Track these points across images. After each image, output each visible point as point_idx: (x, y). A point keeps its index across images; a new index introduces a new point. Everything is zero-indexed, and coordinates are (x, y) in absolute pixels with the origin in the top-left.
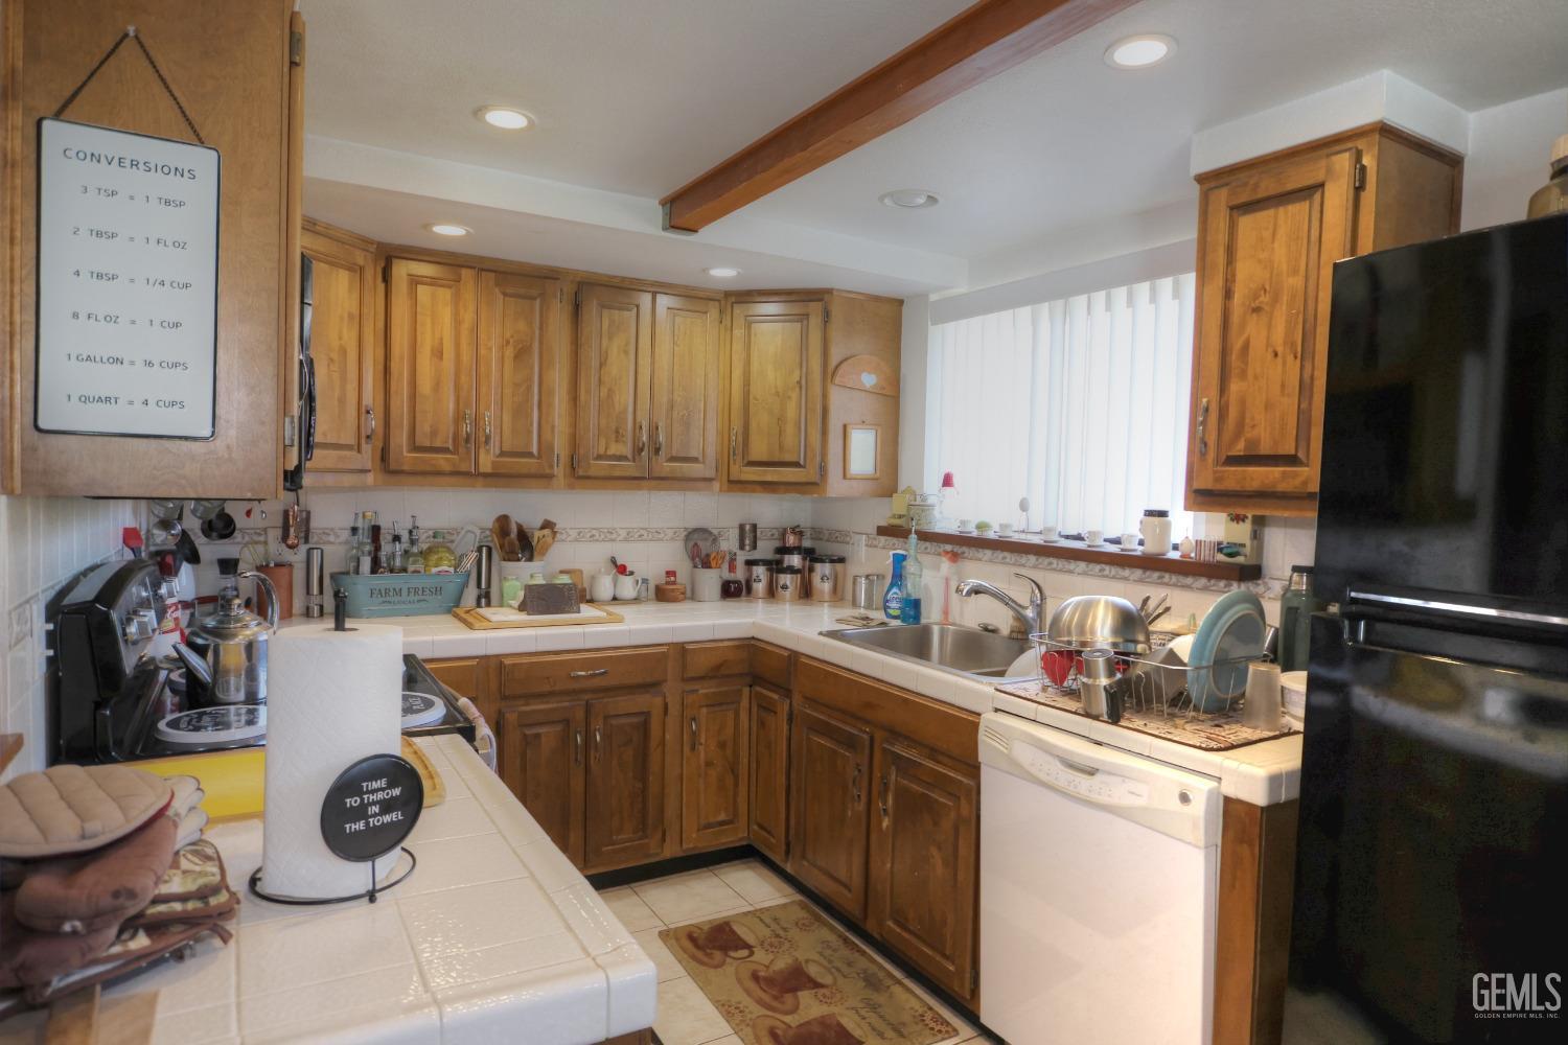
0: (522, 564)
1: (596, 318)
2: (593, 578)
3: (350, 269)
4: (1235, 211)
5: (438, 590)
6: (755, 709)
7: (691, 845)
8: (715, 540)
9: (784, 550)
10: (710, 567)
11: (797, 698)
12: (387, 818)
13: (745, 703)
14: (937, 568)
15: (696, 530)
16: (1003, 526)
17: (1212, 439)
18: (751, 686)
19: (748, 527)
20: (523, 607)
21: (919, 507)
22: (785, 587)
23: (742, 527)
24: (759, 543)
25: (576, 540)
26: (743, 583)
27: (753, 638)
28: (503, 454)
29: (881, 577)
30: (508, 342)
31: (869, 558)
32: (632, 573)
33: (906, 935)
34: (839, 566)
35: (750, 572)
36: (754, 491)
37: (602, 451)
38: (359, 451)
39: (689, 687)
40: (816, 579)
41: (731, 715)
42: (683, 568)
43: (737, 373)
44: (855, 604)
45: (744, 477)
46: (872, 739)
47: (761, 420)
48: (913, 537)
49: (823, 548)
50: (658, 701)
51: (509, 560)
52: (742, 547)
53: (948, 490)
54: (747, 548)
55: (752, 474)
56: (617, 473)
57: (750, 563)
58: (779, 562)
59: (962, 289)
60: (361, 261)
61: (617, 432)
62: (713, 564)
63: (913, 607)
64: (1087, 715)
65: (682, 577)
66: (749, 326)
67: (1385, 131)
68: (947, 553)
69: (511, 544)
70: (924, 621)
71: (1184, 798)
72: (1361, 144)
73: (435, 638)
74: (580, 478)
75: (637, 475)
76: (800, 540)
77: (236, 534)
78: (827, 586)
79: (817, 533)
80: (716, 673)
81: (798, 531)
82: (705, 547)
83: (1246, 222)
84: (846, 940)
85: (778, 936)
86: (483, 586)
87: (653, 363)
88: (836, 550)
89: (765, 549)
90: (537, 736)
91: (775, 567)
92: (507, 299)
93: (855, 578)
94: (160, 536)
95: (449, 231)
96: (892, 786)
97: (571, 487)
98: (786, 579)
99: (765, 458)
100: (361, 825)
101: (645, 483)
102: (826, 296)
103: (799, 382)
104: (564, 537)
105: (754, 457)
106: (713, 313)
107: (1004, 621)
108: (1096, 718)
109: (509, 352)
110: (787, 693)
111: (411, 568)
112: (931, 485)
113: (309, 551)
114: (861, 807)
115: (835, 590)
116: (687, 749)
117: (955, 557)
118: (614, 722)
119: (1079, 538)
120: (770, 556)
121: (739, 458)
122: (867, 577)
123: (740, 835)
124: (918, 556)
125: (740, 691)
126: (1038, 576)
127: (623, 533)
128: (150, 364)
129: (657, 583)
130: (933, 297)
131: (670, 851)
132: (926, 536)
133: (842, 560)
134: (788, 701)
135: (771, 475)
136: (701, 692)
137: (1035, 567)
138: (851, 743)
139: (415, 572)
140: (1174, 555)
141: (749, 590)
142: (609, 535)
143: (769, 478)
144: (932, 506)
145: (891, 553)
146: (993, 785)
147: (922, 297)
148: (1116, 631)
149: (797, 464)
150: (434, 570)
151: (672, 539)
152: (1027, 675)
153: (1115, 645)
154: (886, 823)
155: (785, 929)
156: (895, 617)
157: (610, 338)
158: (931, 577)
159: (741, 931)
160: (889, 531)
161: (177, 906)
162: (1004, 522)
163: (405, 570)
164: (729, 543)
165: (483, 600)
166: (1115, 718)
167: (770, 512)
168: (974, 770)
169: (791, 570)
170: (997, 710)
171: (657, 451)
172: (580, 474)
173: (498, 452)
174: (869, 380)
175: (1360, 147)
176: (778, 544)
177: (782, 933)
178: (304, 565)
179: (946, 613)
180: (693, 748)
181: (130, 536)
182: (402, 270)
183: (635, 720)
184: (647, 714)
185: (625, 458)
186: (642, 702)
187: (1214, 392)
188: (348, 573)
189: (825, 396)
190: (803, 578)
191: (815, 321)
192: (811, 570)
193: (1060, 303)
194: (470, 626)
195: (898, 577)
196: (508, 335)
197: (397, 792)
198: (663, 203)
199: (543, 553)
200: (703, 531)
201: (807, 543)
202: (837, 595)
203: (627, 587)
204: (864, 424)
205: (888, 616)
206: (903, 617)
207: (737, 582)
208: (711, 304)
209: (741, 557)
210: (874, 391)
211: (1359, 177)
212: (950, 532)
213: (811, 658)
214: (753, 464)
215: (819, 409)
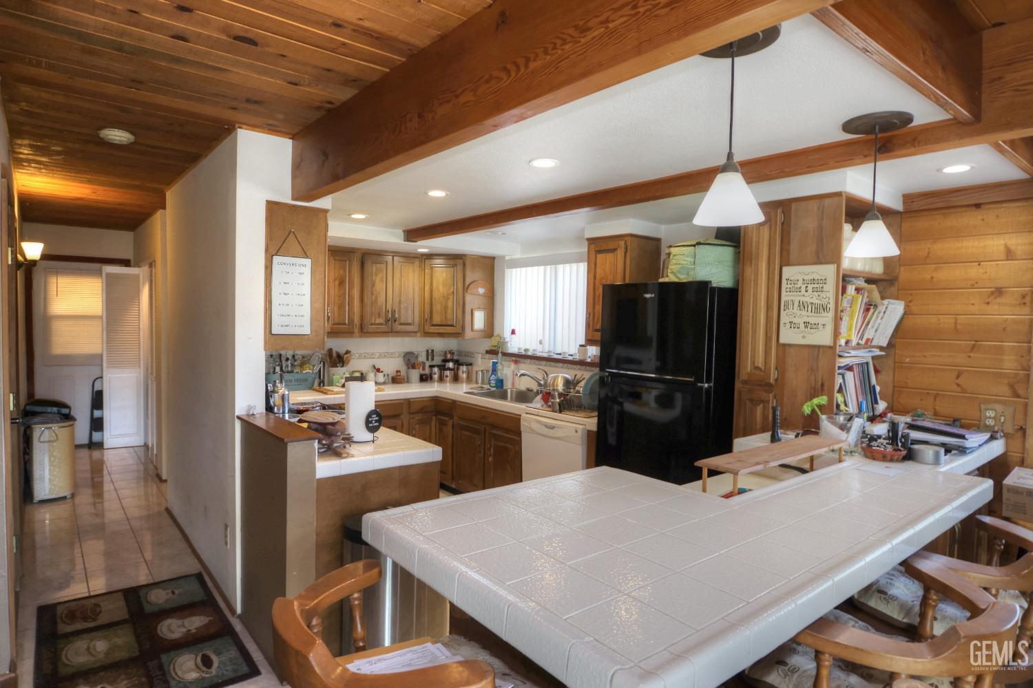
0: (339, 368)
1: (371, 268)
2: (367, 373)
4: (596, 253)
5: (306, 380)
6: (437, 425)
8: (417, 357)
9: (446, 361)
10: (415, 369)
11: (456, 418)
12: (376, 424)
13: (433, 423)
14: (509, 367)
15: (408, 353)
16: (533, 350)
17: (591, 323)
18: (436, 415)
19: (430, 351)
21: (503, 343)
22: (447, 376)
23: (427, 351)
24: (435, 358)
25: (359, 358)
26: (429, 375)
27: (437, 396)
29: (487, 371)
30: (336, 279)
31: (482, 364)
32: (382, 372)
34: (470, 367)
35: (432, 370)
36: (434, 337)
37: (373, 322)
39: (412, 416)
40: (460, 373)
41: (428, 427)
42: (403, 369)
43: (427, 288)
44: (477, 383)
45: (431, 331)
46: (485, 430)
47: (437, 308)
48: (500, 354)
49: (462, 359)
50: (400, 422)
51: (333, 368)
52: (428, 360)
53: (513, 336)
54: (430, 360)
55: (433, 329)
56: (379, 331)
57: (432, 367)
58: (444, 366)
59: (518, 256)
61: (379, 314)
62: (416, 367)
63: (500, 383)
64: (553, 411)
65: (403, 373)
66: (432, 268)
67: (632, 235)
68: (513, 361)
69: (334, 360)
70: (504, 388)
71: (576, 431)
72: (626, 238)
74: (365, 333)
75: (387, 331)
76: (453, 356)
78: (465, 376)
79: (460, 353)
80: (423, 410)
81: (452, 353)
82: (413, 360)
83: (599, 256)
86: (322, 378)
87: (393, 285)
88: (469, 360)
89: (438, 361)
91: (442, 368)
92: (335, 261)
93: (477, 372)
96: (493, 446)
97: (361, 337)
98: (448, 373)
99: (439, 323)
100: (371, 425)
101: (389, 334)
102: (464, 257)
103: (453, 292)
104: (354, 357)
105: (434, 323)
106: (417, 264)
107: (534, 387)
108: (555, 412)
109: (337, 283)
110: (451, 417)
111: (295, 371)
112: (507, 334)
114: (482, 455)
115: (468, 377)
117: (516, 362)
119: (560, 354)
120: (440, 363)
121: (428, 323)
122: (482, 371)
124: (502, 362)
125: (432, 418)
126: (546, 369)
127: (378, 355)
128: (296, 316)
129: (393, 376)
130: (507, 258)
132: (505, 354)
133: (471, 364)
134: (452, 420)
135: (442, 330)
136: (416, 418)
137: (545, 365)
138: (477, 432)
139: (297, 373)
140: (589, 360)
141: (431, 378)
142: (372, 356)
143: (441, 331)
144: (507, 342)
145: (491, 361)
147: (503, 257)
148: (564, 385)
149: (452, 326)
150: (304, 372)
151: (398, 357)
152: (538, 402)
153: (563, 390)
154: (490, 459)
156: (494, 387)
157: (376, 276)
158: (507, 370)
160: (492, 352)
162: (535, 348)
163: (292, 372)
164: (422, 358)
165: (322, 384)
166: (560, 412)
167: (439, 344)
168: (519, 434)
169: (449, 369)
170: (527, 413)
171: (395, 321)
172: (364, 331)
173: (333, 323)
174: (481, 291)
175: (626, 240)
176: (442, 358)
179: (513, 384)
185: (382, 324)
186: (393, 422)
187: (592, 309)
189: (464, 297)
190: (454, 372)
191: (460, 267)
192: (458, 369)
193: (553, 266)
195: (494, 370)
196: (336, 277)
197: (377, 418)
198: (404, 231)
199: (347, 364)
200: (411, 353)
201: (455, 358)
202: (469, 380)
203: (381, 378)
204: (479, 308)
205: (490, 386)
206: (497, 386)
207: (426, 375)
208: (416, 259)
209: (428, 364)
210: (484, 295)
211: (626, 248)
212: (514, 352)
213: (460, 402)
214: (433, 325)
215: (461, 303)
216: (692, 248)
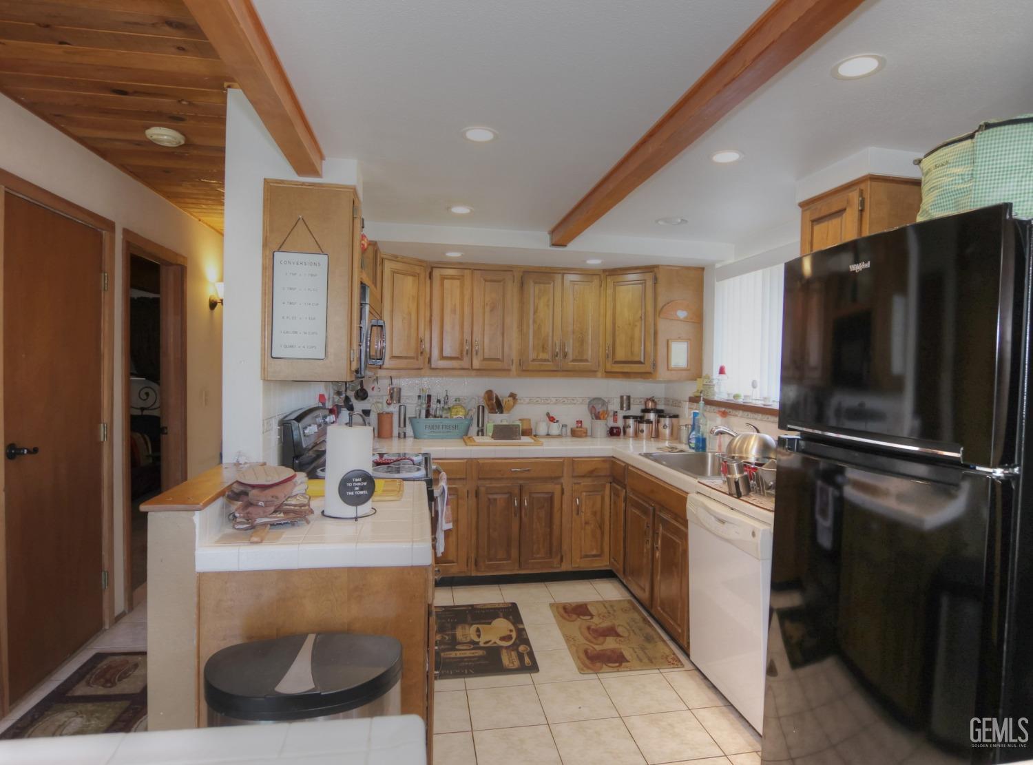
0: (497, 414)
1: (532, 289)
2: (537, 423)
3: (414, 276)
4: (815, 223)
5: (456, 427)
6: (612, 494)
7: (577, 566)
8: (605, 404)
9: (646, 411)
10: (600, 419)
11: (628, 489)
12: (361, 492)
13: (607, 492)
14: (715, 420)
15: (595, 399)
16: (745, 396)
18: (611, 483)
19: (625, 397)
20: (494, 437)
21: (708, 386)
22: (644, 431)
23: (622, 397)
24: (632, 406)
25: (528, 403)
26: (622, 429)
27: (613, 457)
28: (484, 359)
29: (688, 425)
30: (487, 304)
31: (687, 413)
32: (557, 421)
33: (665, 615)
34: (674, 420)
35: (625, 422)
36: (618, 377)
37: (535, 357)
38: (417, 360)
39: (576, 480)
40: (662, 426)
41: (599, 498)
42: (586, 419)
43: (609, 313)
44: (680, 441)
45: (614, 370)
46: (654, 510)
47: (621, 338)
48: (702, 402)
49: (667, 409)
50: (558, 487)
51: (492, 413)
52: (622, 408)
53: (722, 375)
54: (625, 409)
55: (617, 368)
56: (542, 368)
57: (626, 417)
58: (642, 417)
59: (731, 260)
60: (418, 271)
61: (543, 347)
62: (602, 417)
63: (702, 442)
64: (729, 493)
65: (587, 424)
66: (615, 287)
67: (873, 178)
68: (719, 411)
69: (492, 404)
71: (754, 534)
72: (862, 186)
73: (447, 448)
75: (555, 369)
76: (655, 405)
77: (369, 398)
78: (667, 431)
79: (666, 401)
80: (591, 474)
81: (655, 400)
82: (599, 408)
83: (817, 228)
84: (645, 620)
85: (609, 613)
86: (480, 426)
87: (562, 311)
88: (674, 411)
89: (636, 410)
90: (495, 500)
91: (640, 419)
92: (487, 283)
94: (337, 398)
95: (454, 255)
96: (660, 534)
97: (519, 376)
98: (644, 426)
99: (623, 359)
100: (352, 493)
101: (558, 373)
102: (656, 269)
103: (641, 317)
104: (522, 401)
105: (618, 358)
106: (596, 282)
108: (731, 495)
109: (488, 309)
110: (624, 487)
111: (444, 415)
112: (715, 373)
113: (400, 406)
114: (649, 546)
115: (672, 433)
116: (574, 513)
117: (724, 414)
118: (535, 495)
120: (639, 414)
121: (610, 359)
122: (686, 426)
123: (606, 564)
124: (705, 414)
125: (604, 486)
127: (554, 400)
128: (305, 333)
129: (572, 427)
130: (718, 266)
131: (566, 567)
132: (709, 403)
133: (676, 416)
134: (624, 491)
135: (627, 368)
136: (582, 484)
137: (761, 420)
138: (647, 512)
139: (446, 417)
141: (625, 432)
142: (546, 401)
143: (626, 370)
144: (714, 385)
145: (692, 412)
146: (693, 532)
147: (713, 265)
148: (758, 452)
149: (640, 362)
150: (455, 417)
151: (581, 403)
152: (712, 476)
153: (757, 459)
154: (658, 554)
155: (614, 611)
156: (693, 448)
157: (539, 298)
159: (591, 608)
160: (694, 400)
161: (292, 508)
163: (441, 416)
164: (614, 406)
165: (480, 433)
166: (738, 495)
168: (685, 523)
169: (649, 422)
170: (698, 493)
171: (565, 355)
172: (527, 369)
173: (482, 358)
174: (682, 314)
175: (861, 188)
176: (643, 407)
177: (612, 612)
178: (398, 413)
180: (578, 514)
181: (322, 397)
182: (437, 273)
183: (546, 496)
184: (553, 493)
185: (548, 361)
186: (549, 487)
188: (416, 417)
189: (655, 325)
190: (654, 426)
191: (650, 283)
192: (658, 422)
194: (466, 444)
195: (695, 425)
196: (487, 300)
197: (365, 484)
198: (549, 234)
199: (508, 410)
200: (599, 399)
201: (658, 406)
203: (555, 429)
204: (679, 339)
205: (690, 447)
206: (697, 448)
207: (618, 428)
208: (594, 277)
209: (621, 414)
210: (685, 321)
211: (862, 203)
212: (722, 400)
213: (633, 467)
214: (616, 362)
215: (652, 331)
216: (969, 142)
